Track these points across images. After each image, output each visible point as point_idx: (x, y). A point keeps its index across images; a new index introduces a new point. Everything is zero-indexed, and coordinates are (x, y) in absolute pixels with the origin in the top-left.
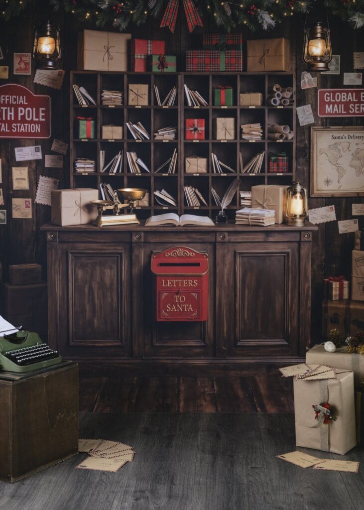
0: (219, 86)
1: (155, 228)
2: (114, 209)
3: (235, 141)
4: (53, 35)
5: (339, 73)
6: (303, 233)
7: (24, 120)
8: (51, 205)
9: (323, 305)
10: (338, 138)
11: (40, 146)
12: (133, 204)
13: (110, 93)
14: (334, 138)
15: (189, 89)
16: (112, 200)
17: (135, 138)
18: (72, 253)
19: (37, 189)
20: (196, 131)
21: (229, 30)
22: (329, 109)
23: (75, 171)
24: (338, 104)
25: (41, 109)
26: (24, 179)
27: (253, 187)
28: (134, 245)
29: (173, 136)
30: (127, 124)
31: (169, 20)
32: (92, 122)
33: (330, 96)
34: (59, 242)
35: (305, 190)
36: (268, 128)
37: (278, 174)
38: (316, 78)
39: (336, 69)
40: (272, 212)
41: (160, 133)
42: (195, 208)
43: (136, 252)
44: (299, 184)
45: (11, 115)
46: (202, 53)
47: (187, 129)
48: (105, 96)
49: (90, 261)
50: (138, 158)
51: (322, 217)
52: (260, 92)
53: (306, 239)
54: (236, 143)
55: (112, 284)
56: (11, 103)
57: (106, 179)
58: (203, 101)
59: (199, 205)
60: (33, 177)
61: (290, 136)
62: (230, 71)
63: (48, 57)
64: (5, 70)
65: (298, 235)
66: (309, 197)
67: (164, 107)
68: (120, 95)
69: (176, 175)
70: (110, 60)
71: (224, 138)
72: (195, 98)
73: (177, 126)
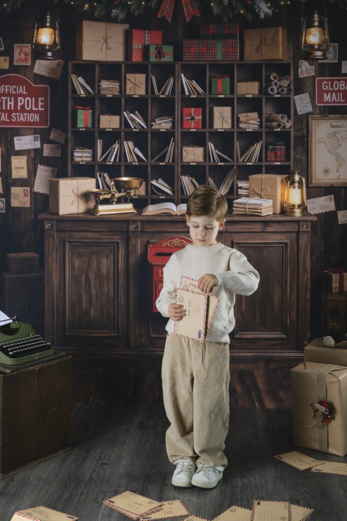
0: (216, 75)
1: (152, 218)
2: (111, 198)
3: (233, 130)
4: (52, 26)
5: (337, 62)
6: (301, 223)
7: (23, 110)
8: (49, 194)
9: (323, 298)
10: (337, 126)
11: (38, 136)
12: (130, 193)
13: (108, 83)
14: (332, 126)
15: (187, 79)
16: (109, 188)
17: (133, 127)
18: (69, 242)
19: (35, 178)
20: (193, 120)
21: (226, 20)
22: (327, 97)
23: (73, 160)
24: (336, 92)
26: (23, 168)
27: (250, 177)
28: (131, 234)
29: (170, 125)
30: (125, 113)
31: (166, 11)
32: (90, 111)
33: (328, 85)
34: (56, 231)
35: (304, 180)
36: (266, 117)
37: (276, 163)
38: (314, 66)
39: (334, 57)
40: (270, 202)
41: (157, 122)
43: (133, 242)
44: (297, 173)
45: (11, 105)
46: (199, 42)
47: (184, 118)
48: (103, 86)
49: (87, 251)
50: (135, 147)
51: (321, 207)
52: (257, 81)
53: (305, 230)
54: (233, 132)
55: (108, 274)
56: (11, 93)
57: (104, 168)
58: (200, 90)
60: (31, 166)
61: (288, 125)
62: (227, 60)
63: (47, 48)
64: (6, 60)
65: (296, 225)
66: (308, 187)
67: (161, 96)
68: (118, 84)
69: (173, 164)
70: (108, 50)
71: (221, 127)
72: (192, 88)
73: (174, 115)
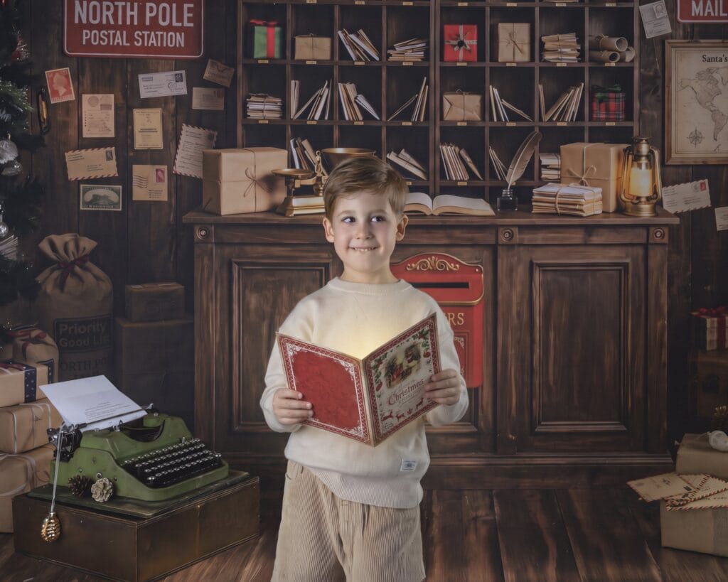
2: (316, 185)
3: (532, 65)
6: (652, 230)
7: (155, 25)
8: (202, 177)
9: (689, 360)
10: (715, 59)
11: (183, 72)
14: (706, 59)
16: (312, 168)
17: (354, 58)
18: (238, 264)
19: (177, 148)
20: (462, 46)
23: (245, 115)
25: (186, 6)
26: (155, 131)
27: (562, 147)
29: (421, 54)
30: (340, 33)
32: (277, 29)
34: (215, 243)
35: (656, 153)
36: (590, 42)
37: (608, 124)
40: (598, 192)
41: (398, 49)
42: (459, 184)
44: (644, 141)
45: (132, 17)
47: (446, 43)
49: (270, 279)
50: (358, 93)
51: (687, 201)
53: (658, 240)
54: (533, 69)
57: (302, 130)
59: (468, 178)
60: (170, 127)
61: (630, 56)
65: (643, 232)
66: (663, 165)
67: (404, 3)
69: (426, 124)
71: (512, 60)
73: (428, 36)
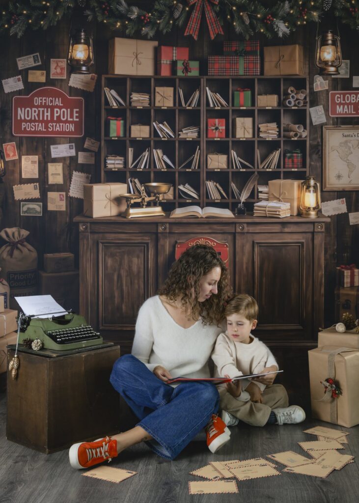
0: (239, 89)
1: (179, 220)
2: (142, 202)
3: (253, 139)
4: (87, 43)
5: (348, 77)
6: (316, 224)
7: (59, 120)
8: (83, 198)
9: (335, 292)
10: (348, 136)
11: (74, 144)
12: (159, 197)
13: (139, 96)
14: (344, 136)
15: (211, 92)
16: (140, 193)
17: (161, 136)
18: (102, 243)
19: (70, 183)
20: (217, 130)
21: (247, 37)
22: (339, 109)
23: (105, 167)
24: (348, 104)
25: (75, 110)
26: (59, 174)
27: (269, 182)
28: (159, 235)
29: (196, 134)
30: (154, 123)
31: (192, 30)
32: (122, 122)
33: (340, 98)
34: (91, 233)
35: (318, 184)
36: (284, 127)
37: (293, 170)
39: (346, 73)
40: (288, 205)
41: (184, 132)
42: (216, 201)
43: (161, 242)
44: (312, 179)
45: (47, 116)
46: (223, 58)
47: (209, 128)
48: (134, 98)
49: (118, 251)
50: (164, 154)
51: (334, 209)
52: (276, 94)
53: (319, 230)
54: (254, 141)
55: (139, 272)
56: (47, 104)
57: (135, 174)
58: (224, 102)
59: (220, 198)
60: (67, 173)
61: (304, 134)
62: (249, 75)
63: (82, 63)
64: (43, 74)
65: (312, 226)
66: (322, 191)
67: (187, 108)
68: (148, 97)
69: (199, 170)
70: (138, 65)
71: (243, 137)
72: (216, 100)
73: (200, 125)
